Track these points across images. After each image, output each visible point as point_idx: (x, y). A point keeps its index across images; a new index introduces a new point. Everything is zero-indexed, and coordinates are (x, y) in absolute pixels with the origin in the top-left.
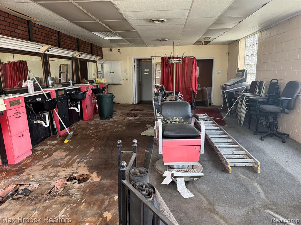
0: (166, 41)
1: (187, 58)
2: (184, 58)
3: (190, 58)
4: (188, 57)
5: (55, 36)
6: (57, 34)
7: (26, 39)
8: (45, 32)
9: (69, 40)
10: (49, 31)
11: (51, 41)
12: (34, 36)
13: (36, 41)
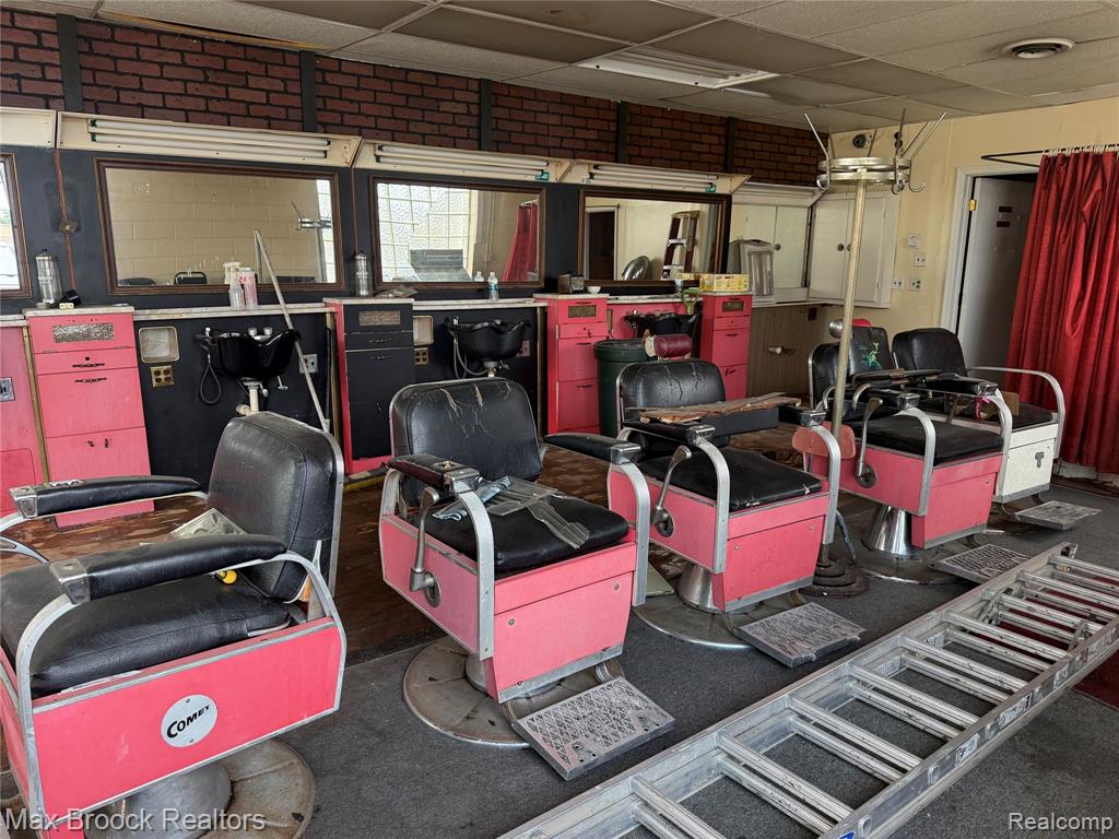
0: (1061, 55)
5: (458, 102)
6: (476, 92)
7: (287, 119)
8: (398, 87)
9: (553, 113)
10: (424, 82)
11: (432, 123)
12: (328, 108)
13: (338, 125)
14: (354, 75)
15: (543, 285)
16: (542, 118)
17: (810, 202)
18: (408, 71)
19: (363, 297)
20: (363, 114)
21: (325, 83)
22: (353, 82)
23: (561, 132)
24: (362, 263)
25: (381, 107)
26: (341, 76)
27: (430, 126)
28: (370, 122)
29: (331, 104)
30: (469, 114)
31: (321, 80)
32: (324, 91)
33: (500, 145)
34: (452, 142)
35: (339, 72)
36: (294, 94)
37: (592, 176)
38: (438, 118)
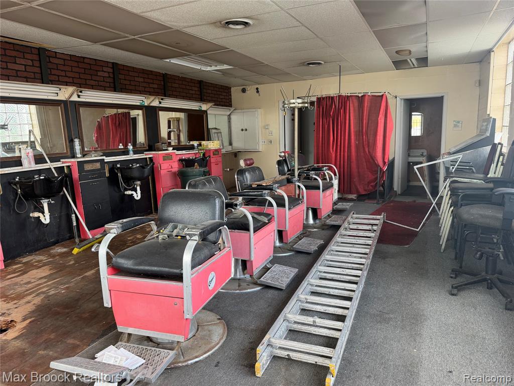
0: (320, 66)
1: (369, 96)
2: (362, 96)
3: (375, 96)
4: (369, 94)
5: (105, 72)
6: (111, 68)
7: (35, 78)
8: (81, 65)
9: (141, 77)
10: (91, 63)
11: (95, 81)
12: (52, 73)
13: (57, 81)
14: (62, 59)
15: (147, 148)
16: (136, 79)
17: (228, 113)
18: (84, 58)
19: (79, 158)
20: (67, 77)
21: (50, 62)
22: (61, 62)
23: (145, 85)
24: (77, 142)
25: (75, 73)
26: (56, 59)
27: (94, 82)
28: (71, 80)
29: (53, 72)
30: (109, 77)
31: (48, 61)
32: (50, 66)
33: (122, 90)
34: (103, 88)
35: (56, 57)
36: (37, 67)
37: (160, 103)
38: (98, 78)
